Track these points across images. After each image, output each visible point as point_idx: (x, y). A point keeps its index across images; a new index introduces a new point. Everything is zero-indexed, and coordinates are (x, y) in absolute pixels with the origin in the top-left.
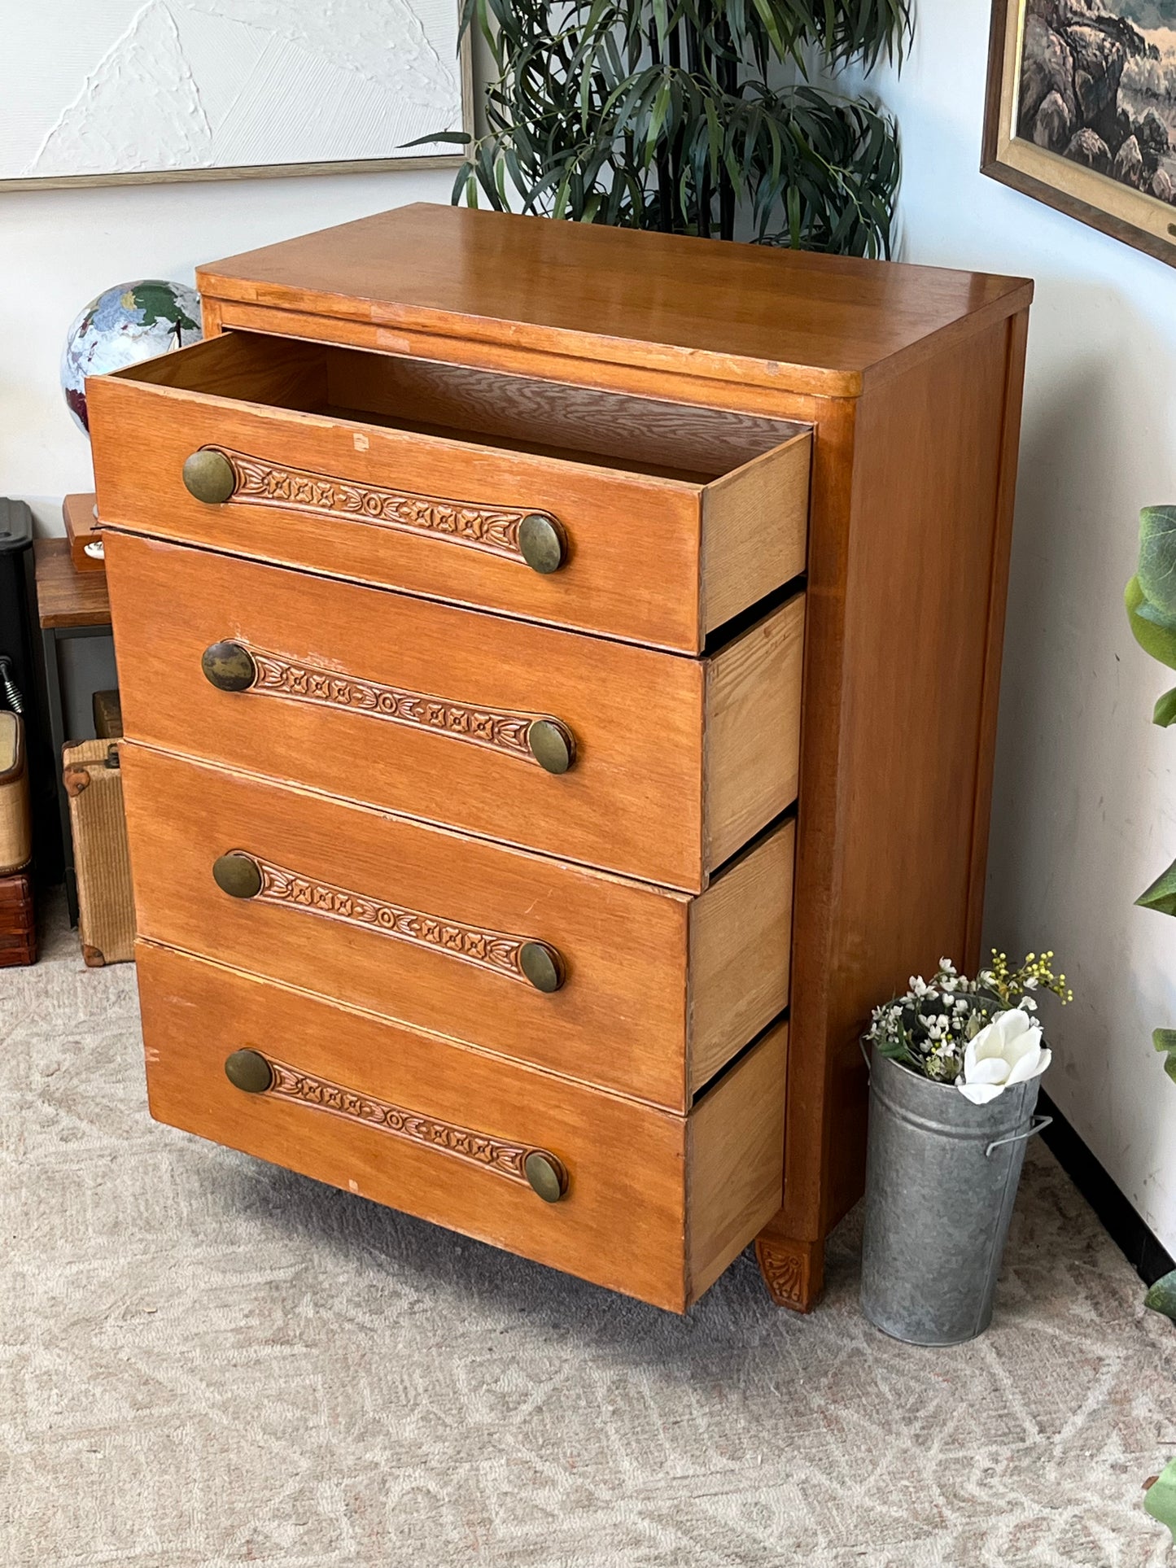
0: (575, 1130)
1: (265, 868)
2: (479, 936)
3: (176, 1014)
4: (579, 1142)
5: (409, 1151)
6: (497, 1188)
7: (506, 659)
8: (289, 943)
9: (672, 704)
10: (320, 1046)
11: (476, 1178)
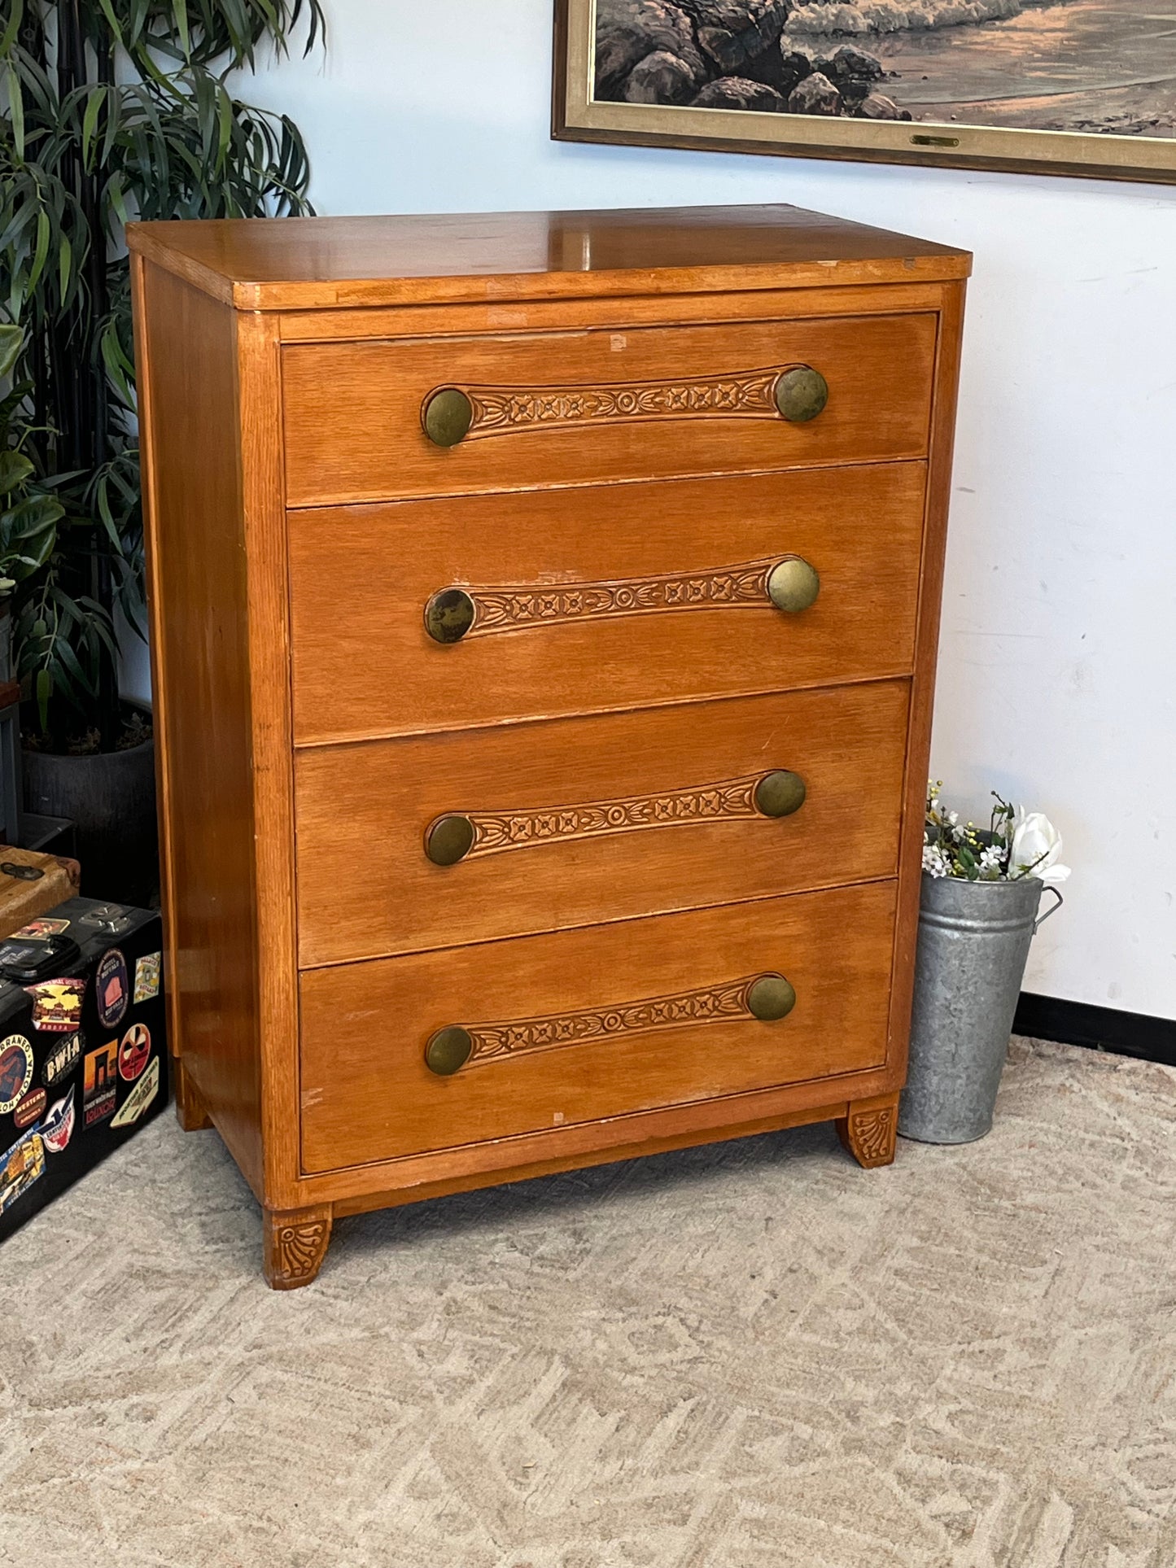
0: (797, 938)
1: (477, 821)
2: (713, 793)
3: (349, 1033)
4: (800, 948)
5: (624, 1047)
6: (718, 1036)
7: (748, 513)
8: (500, 892)
9: (899, 506)
10: (532, 983)
11: (697, 1037)
